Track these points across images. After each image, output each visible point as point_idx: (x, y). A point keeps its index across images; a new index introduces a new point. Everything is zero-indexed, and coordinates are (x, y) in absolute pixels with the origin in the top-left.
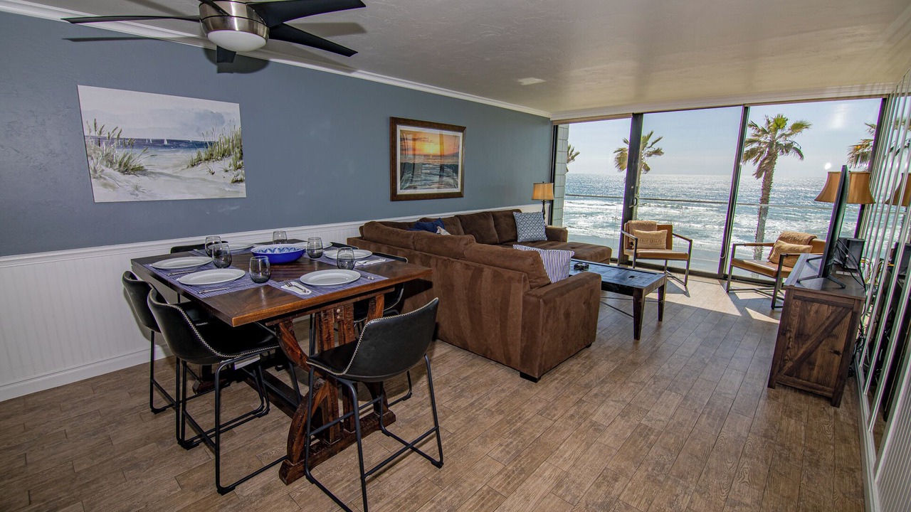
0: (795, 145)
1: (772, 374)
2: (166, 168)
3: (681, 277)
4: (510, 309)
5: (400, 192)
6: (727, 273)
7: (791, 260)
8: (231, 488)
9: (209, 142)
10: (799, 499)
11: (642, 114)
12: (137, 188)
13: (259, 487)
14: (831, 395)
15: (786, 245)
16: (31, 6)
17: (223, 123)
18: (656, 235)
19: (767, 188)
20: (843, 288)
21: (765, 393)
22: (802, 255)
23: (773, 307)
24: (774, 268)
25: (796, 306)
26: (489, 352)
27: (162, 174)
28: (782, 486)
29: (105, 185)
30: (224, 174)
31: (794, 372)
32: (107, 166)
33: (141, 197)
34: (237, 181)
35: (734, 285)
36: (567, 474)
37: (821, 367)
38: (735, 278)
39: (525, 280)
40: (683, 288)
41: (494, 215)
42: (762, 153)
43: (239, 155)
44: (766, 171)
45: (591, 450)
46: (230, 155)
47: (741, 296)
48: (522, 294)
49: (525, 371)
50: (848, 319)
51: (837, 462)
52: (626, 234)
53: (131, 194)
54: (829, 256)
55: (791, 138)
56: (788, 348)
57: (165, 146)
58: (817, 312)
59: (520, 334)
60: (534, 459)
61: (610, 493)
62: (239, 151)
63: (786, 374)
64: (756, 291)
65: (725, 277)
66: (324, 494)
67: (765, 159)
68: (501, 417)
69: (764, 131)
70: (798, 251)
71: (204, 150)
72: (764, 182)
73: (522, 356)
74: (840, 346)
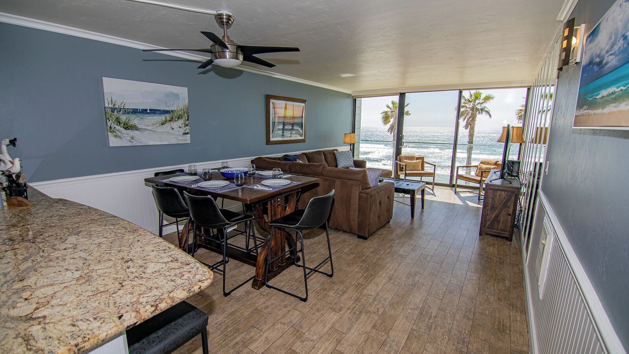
0: (486, 109)
1: (480, 229)
2: (149, 126)
3: (431, 186)
4: (352, 201)
5: (272, 139)
6: (454, 183)
7: (487, 173)
8: (229, 293)
9: (172, 111)
10: (496, 276)
11: (405, 93)
12: (132, 138)
13: (243, 292)
14: (508, 236)
15: (484, 166)
16: (71, 29)
17: (179, 99)
18: (416, 163)
19: (471, 135)
20: (511, 183)
21: (478, 238)
22: (492, 171)
23: (479, 199)
24: (479, 178)
25: (491, 193)
26: (339, 227)
27: (146, 129)
28: (488, 272)
29: (116, 136)
30: (178, 129)
31: (491, 226)
32: (117, 125)
33: (135, 143)
34: (185, 134)
35: (458, 190)
36: (393, 275)
37: (503, 223)
38: (458, 186)
39: (359, 185)
40: (432, 192)
41: (324, 152)
42: (468, 114)
43: (187, 118)
44: (470, 125)
45: (401, 265)
46: (182, 118)
47: (462, 195)
48: (358, 193)
49: (360, 234)
50: (513, 198)
51: (511, 262)
52: (399, 162)
53: (130, 141)
54: (503, 168)
55: (483, 105)
56: (488, 214)
57: (148, 113)
58: (499, 196)
59: (357, 214)
60: (375, 271)
61: (414, 280)
62: (185, 115)
63: (488, 228)
64: (470, 192)
65: (453, 186)
66: (279, 292)
67: (470, 117)
68: (354, 255)
69: (469, 101)
70: (490, 169)
71: (170, 116)
72: (470, 132)
73: (358, 227)
74: (511, 211)
